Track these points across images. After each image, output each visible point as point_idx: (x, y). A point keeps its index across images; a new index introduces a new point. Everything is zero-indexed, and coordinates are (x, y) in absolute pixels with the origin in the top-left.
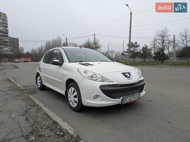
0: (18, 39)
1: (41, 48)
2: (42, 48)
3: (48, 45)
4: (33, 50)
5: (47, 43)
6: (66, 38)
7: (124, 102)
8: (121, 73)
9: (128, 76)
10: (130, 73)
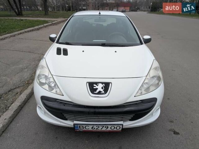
7: (80, 128)
8: (87, 83)
9: (98, 91)
10: (111, 83)
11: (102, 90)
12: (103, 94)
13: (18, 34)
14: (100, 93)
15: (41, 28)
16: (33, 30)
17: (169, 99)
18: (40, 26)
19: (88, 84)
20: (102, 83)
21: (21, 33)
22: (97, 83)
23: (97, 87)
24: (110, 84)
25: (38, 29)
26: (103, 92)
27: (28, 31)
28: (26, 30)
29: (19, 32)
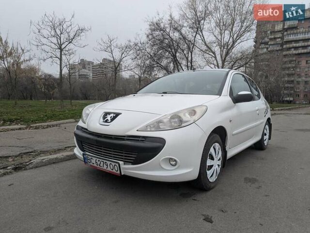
7: (88, 162)
8: (104, 112)
14: (107, 121)
26: (110, 121)
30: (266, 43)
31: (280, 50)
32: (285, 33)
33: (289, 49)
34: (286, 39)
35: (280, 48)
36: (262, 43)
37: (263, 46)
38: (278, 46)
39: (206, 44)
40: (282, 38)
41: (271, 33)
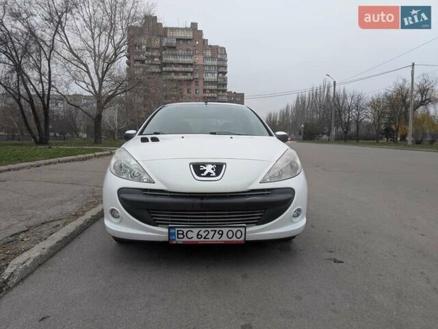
0: (243, 94)
1: (285, 111)
2: (287, 110)
3: (300, 103)
4: (270, 115)
5: (298, 98)
6: (335, 82)
7: (178, 238)
8: (190, 164)
9: (206, 173)
10: (225, 164)
11: (212, 172)
12: (214, 176)
13: (46, 164)
14: (209, 175)
15: (90, 158)
16: (73, 160)
17: (329, 231)
18: (87, 155)
19: (191, 166)
20: (212, 164)
21: (50, 163)
22: (204, 164)
23: (204, 168)
24: (224, 166)
25: (83, 159)
26: (214, 174)
27: (65, 161)
28: (61, 159)
29: (47, 161)
30: (143, 62)
31: (158, 73)
32: (164, 52)
33: (169, 72)
34: (165, 59)
35: (160, 70)
36: (136, 61)
37: (138, 64)
38: (156, 68)
39: (71, 50)
40: (160, 58)
41: (148, 49)
